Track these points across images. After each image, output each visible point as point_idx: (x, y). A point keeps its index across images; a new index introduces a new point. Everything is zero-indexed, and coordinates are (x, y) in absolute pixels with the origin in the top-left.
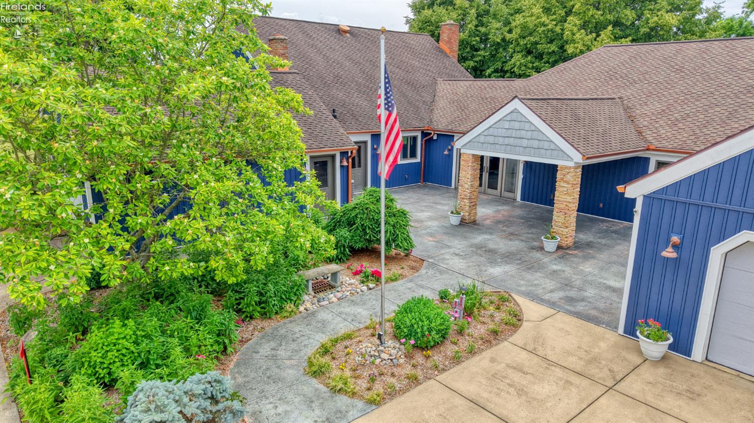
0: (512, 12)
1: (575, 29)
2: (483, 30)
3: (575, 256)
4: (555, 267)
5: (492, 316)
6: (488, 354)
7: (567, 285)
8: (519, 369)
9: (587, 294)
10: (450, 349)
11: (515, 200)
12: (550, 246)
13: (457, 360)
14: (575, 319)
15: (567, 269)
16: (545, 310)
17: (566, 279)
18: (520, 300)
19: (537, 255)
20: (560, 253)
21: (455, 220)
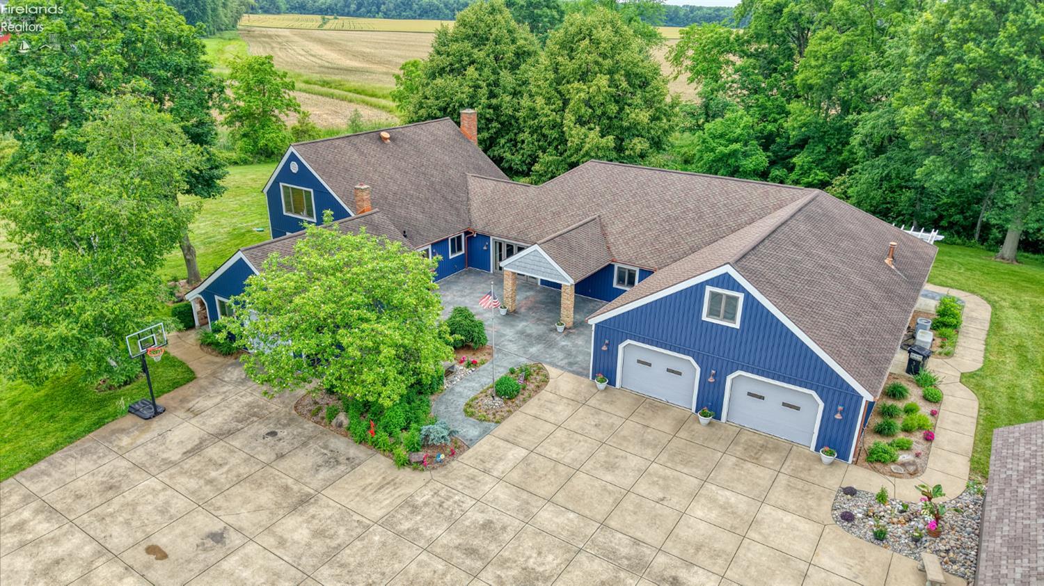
3: (574, 334)
4: (564, 343)
5: (535, 379)
6: (537, 397)
7: (569, 354)
8: (550, 402)
9: (578, 359)
10: (521, 397)
11: (537, 284)
12: (560, 329)
13: (524, 401)
14: (572, 375)
15: (569, 344)
16: (559, 371)
17: (568, 351)
18: (547, 367)
19: (554, 335)
20: (566, 333)
21: (503, 312)
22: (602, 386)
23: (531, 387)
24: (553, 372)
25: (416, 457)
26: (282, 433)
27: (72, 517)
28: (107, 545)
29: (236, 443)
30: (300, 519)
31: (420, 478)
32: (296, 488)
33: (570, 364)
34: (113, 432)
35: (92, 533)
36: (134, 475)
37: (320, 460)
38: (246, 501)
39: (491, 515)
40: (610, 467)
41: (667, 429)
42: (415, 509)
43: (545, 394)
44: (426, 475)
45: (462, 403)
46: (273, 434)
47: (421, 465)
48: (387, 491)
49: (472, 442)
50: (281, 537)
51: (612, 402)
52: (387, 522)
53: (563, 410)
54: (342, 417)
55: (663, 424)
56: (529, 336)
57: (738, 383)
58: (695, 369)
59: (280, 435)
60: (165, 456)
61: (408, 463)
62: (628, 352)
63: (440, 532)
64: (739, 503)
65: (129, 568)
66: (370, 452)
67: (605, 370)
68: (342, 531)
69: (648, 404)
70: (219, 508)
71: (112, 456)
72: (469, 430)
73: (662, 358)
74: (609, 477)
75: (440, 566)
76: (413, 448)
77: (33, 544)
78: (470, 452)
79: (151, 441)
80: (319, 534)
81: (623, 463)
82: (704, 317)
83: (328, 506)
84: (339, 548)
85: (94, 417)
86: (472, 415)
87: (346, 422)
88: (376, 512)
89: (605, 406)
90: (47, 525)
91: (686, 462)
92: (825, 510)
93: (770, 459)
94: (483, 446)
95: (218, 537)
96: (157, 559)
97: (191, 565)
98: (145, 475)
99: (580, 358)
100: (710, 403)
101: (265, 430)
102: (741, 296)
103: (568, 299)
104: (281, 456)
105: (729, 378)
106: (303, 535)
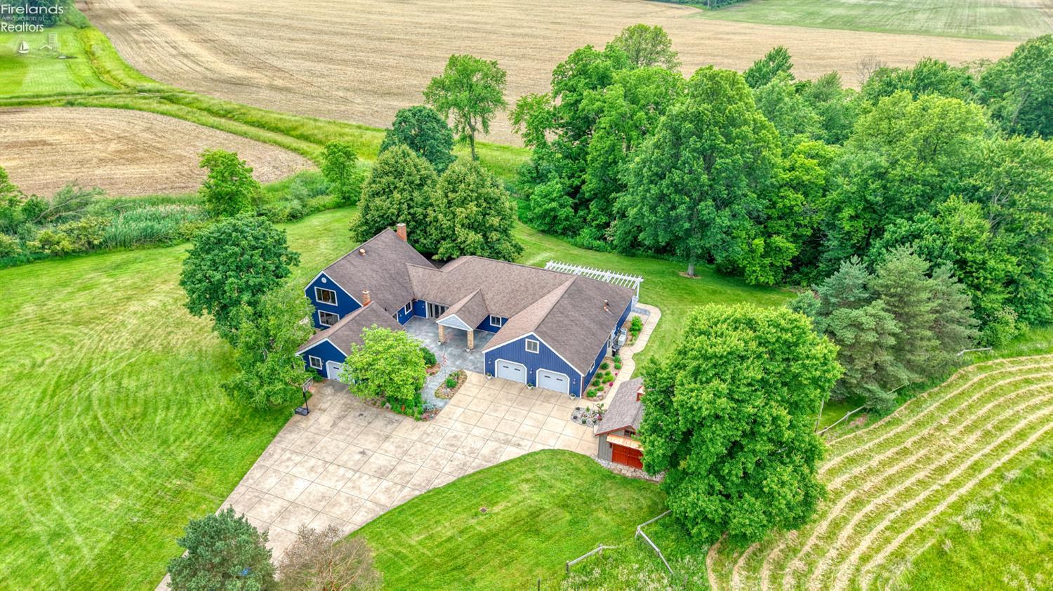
3: (475, 354)
4: (470, 358)
5: (461, 377)
6: (463, 386)
7: (474, 363)
8: (469, 387)
10: (457, 387)
12: (468, 350)
13: (459, 388)
14: (477, 374)
15: (473, 358)
16: (471, 373)
18: (465, 371)
19: (466, 354)
20: (471, 351)
21: (439, 343)
22: (489, 378)
23: (460, 381)
24: (468, 373)
25: (423, 417)
26: (365, 414)
27: (306, 454)
29: (349, 420)
30: (389, 443)
31: (426, 424)
32: (382, 433)
33: (475, 368)
34: (295, 422)
35: (317, 458)
36: (317, 437)
37: (385, 422)
38: (366, 440)
39: (455, 433)
40: (495, 410)
41: (516, 393)
42: (428, 435)
43: (466, 384)
44: (428, 422)
45: (433, 392)
46: (362, 415)
47: (425, 419)
48: (416, 430)
49: (442, 408)
50: (385, 450)
51: (494, 384)
52: (420, 440)
53: (474, 391)
54: (388, 404)
55: (515, 391)
56: (454, 355)
57: (541, 373)
58: (525, 369)
60: (324, 428)
61: (420, 419)
62: (499, 364)
63: (439, 441)
64: (540, 417)
66: (404, 417)
67: (490, 371)
68: (405, 445)
69: (508, 383)
70: (357, 444)
71: (302, 431)
72: (440, 403)
73: (513, 365)
74: (495, 414)
75: (443, 451)
76: (421, 413)
78: (442, 412)
79: (313, 424)
80: (398, 447)
81: (499, 409)
82: (526, 350)
83: (396, 437)
84: (407, 451)
86: (439, 397)
87: (390, 406)
88: (415, 438)
89: (492, 387)
91: (522, 405)
92: (569, 416)
93: (553, 400)
94: (446, 409)
98: (321, 436)
99: (479, 365)
100: (532, 381)
101: (357, 414)
102: (538, 343)
103: (470, 337)
104: (370, 423)
105: (537, 371)
106: (392, 448)
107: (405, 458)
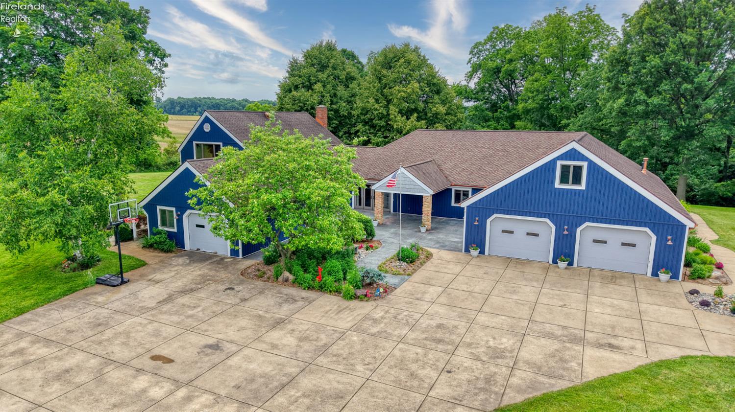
0: (351, 95)
1: (396, 114)
2: (334, 106)
3: (435, 232)
4: (430, 237)
5: (422, 253)
6: (429, 261)
7: (438, 242)
8: (441, 264)
9: (447, 244)
10: (418, 262)
11: (390, 212)
12: (423, 230)
13: (422, 264)
14: (447, 251)
15: (436, 237)
16: (437, 250)
17: (436, 240)
18: (426, 248)
19: (420, 234)
20: (428, 232)
22: (474, 255)
23: (422, 257)
24: (432, 250)
25: (360, 293)
27: (70, 344)
28: (111, 358)
29: (202, 295)
30: (282, 333)
31: (368, 305)
32: (268, 316)
33: (442, 246)
34: (87, 295)
35: (93, 352)
36: (118, 317)
37: (279, 300)
38: (228, 325)
39: (440, 321)
40: (511, 292)
41: (539, 272)
42: (376, 321)
43: (435, 260)
44: (372, 303)
45: (375, 266)
46: (231, 289)
47: (364, 298)
48: (346, 313)
49: (397, 285)
50: (272, 343)
52: (357, 328)
53: (454, 268)
54: (286, 275)
55: (534, 270)
57: (586, 233)
58: (551, 228)
59: (237, 288)
60: (140, 305)
61: (356, 297)
62: (494, 225)
63: (405, 332)
64: (622, 304)
65: (139, 370)
66: (318, 294)
67: (477, 242)
68: (323, 336)
70: (206, 331)
71: (92, 308)
72: (389, 279)
73: (521, 224)
74: (515, 297)
75: (419, 350)
76: (356, 288)
77: (38, 361)
78: (398, 291)
79: (125, 297)
80: (303, 339)
81: (519, 290)
82: (557, 185)
83: (302, 324)
84: (326, 346)
85: (66, 287)
86: (386, 272)
87: (291, 277)
88: (344, 324)
89: (485, 265)
90: (47, 350)
94: (407, 287)
95: (216, 347)
96: (164, 363)
97: (199, 364)
98: (128, 316)
100: (564, 253)
101: (222, 287)
102: (585, 165)
103: (428, 206)
104: (244, 300)
105: (579, 230)
106: (290, 341)
107: (323, 360)
